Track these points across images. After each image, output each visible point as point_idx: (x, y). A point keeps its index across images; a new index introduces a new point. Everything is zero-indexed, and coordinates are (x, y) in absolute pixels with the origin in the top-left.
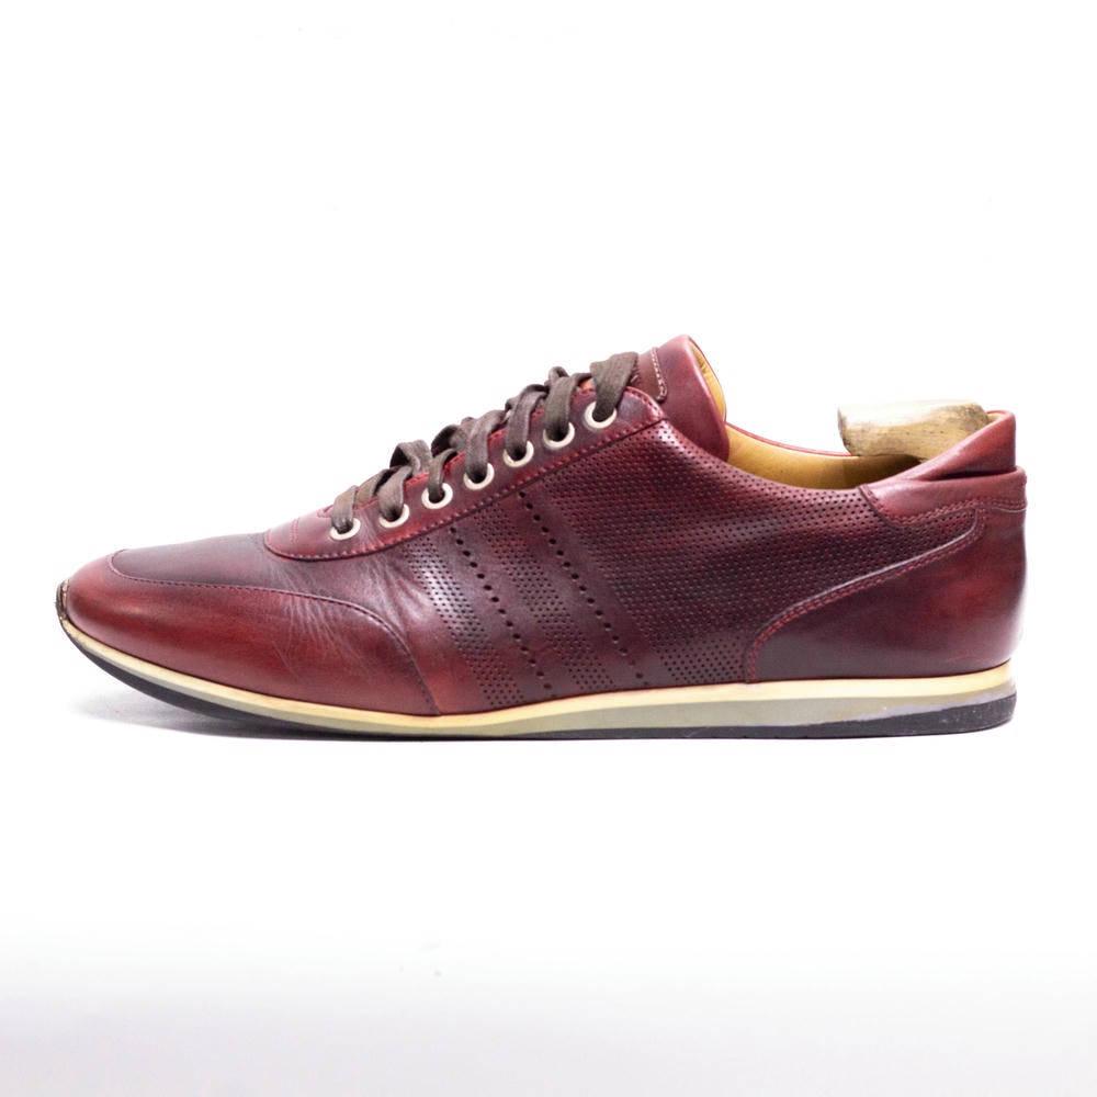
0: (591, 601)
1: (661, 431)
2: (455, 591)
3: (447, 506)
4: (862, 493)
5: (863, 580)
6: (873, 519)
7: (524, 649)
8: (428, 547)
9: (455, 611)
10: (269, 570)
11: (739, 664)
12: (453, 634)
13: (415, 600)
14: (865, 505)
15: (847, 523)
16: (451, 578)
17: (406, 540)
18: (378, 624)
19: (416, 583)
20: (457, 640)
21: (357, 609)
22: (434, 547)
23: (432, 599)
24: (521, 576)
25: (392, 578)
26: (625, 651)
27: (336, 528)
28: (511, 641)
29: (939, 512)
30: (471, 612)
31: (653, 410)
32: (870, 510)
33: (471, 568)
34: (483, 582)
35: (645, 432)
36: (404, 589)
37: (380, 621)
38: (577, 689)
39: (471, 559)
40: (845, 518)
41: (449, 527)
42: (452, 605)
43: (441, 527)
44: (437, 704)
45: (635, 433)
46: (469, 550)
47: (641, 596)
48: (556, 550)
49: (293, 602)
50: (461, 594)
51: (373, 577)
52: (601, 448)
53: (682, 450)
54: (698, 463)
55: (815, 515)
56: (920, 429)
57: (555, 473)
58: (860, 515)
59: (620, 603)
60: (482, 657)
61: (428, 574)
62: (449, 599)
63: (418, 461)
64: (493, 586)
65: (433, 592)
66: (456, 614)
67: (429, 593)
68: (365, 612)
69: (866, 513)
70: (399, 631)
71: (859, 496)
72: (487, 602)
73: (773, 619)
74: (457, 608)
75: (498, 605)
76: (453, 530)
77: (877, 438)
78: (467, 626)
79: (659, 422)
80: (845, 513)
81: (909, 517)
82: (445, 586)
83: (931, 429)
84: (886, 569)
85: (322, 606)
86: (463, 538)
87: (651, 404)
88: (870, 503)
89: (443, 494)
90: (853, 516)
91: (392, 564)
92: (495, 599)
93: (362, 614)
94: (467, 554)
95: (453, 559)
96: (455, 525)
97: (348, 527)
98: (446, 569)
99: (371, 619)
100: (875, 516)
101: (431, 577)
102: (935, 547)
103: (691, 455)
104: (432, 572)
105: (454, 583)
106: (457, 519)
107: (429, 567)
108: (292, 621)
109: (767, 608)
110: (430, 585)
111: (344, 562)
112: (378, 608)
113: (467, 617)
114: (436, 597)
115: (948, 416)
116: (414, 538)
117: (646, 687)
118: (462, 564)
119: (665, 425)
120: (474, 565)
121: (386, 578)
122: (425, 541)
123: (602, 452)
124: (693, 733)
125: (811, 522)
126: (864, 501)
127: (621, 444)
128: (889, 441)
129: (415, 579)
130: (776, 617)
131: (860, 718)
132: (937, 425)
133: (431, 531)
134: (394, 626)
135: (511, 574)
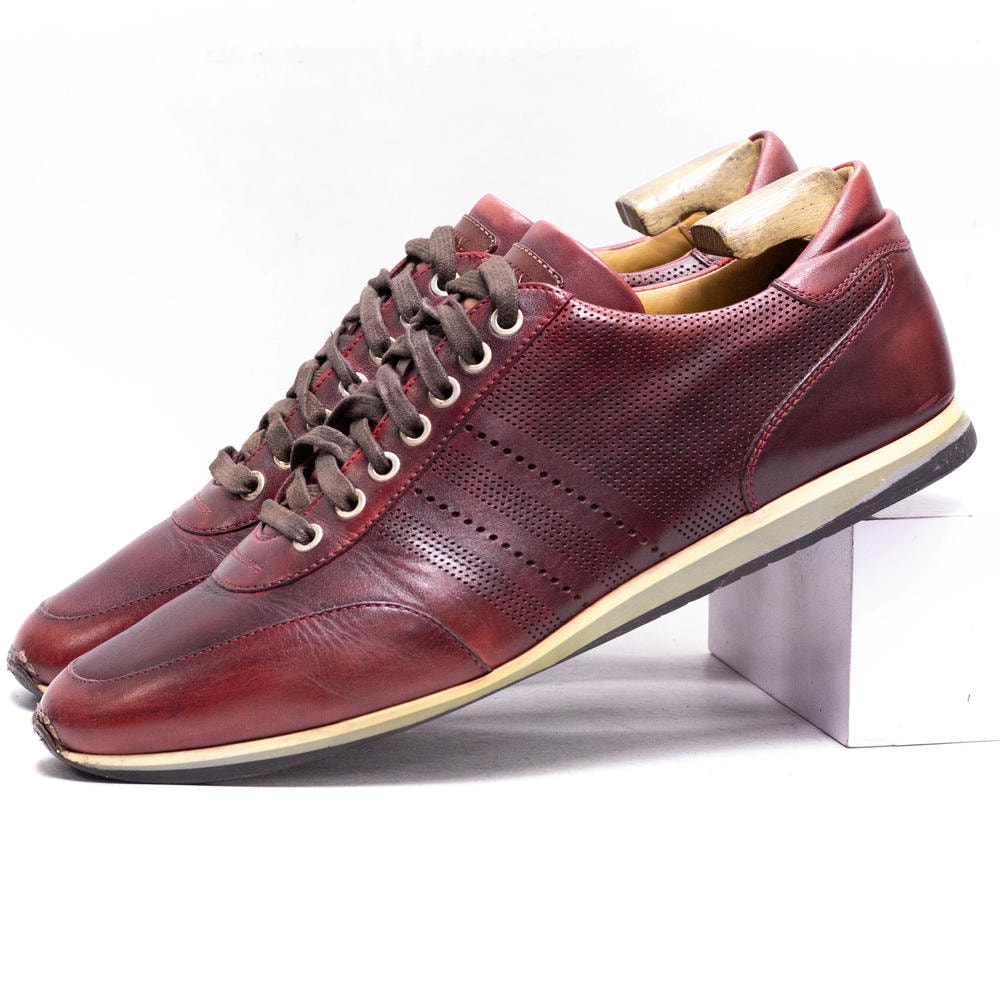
0: (582, 498)
1: (575, 310)
2: (453, 547)
3: (400, 471)
4: (779, 288)
5: (817, 369)
6: (801, 307)
7: (543, 571)
8: (403, 517)
9: (462, 565)
10: (257, 609)
11: (740, 497)
12: (472, 587)
13: (420, 572)
14: (787, 298)
15: (780, 321)
16: (440, 536)
17: (378, 520)
18: (396, 610)
19: (409, 557)
20: (478, 592)
21: (368, 605)
22: (408, 515)
23: (434, 564)
24: (506, 505)
25: (385, 562)
26: (634, 532)
27: (298, 541)
28: (527, 569)
29: (854, 276)
30: (477, 559)
31: (557, 294)
32: (794, 301)
33: (454, 518)
34: (474, 526)
35: (560, 317)
36: (403, 566)
37: (397, 607)
38: (604, 588)
39: (451, 509)
40: (776, 317)
41: (412, 490)
42: (456, 561)
43: (404, 493)
44: (485, 660)
45: (550, 323)
46: (444, 502)
47: (626, 473)
48: (527, 466)
49: (302, 627)
50: (459, 547)
51: (364, 569)
52: (524, 351)
53: (603, 318)
54: (624, 324)
55: (749, 326)
56: (792, 209)
57: (491, 394)
58: (788, 309)
59: (610, 488)
60: (508, 597)
61: (417, 542)
62: (450, 557)
63: (334, 445)
64: (485, 526)
65: (431, 557)
66: (464, 568)
67: (428, 560)
68: (378, 605)
69: (792, 305)
70: (420, 608)
71: (777, 292)
72: (487, 542)
73: (755, 440)
74: (462, 561)
75: (499, 541)
76: (419, 491)
77: (759, 235)
78: (481, 573)
79: (568, 302)
80: (774, 314)
81: (831, 292)
82: (439, 546)
83: (801, 205)
84: (832, 350)
85: (332, 618)
86: (432, 494)
87: (551, 290)
88: (791, 294)
89: (390, 462)
90: (782, 313)
91: (375, 550)
92: (493, 537)
93: (375, 608)
94: (444, 507)
95: (433, 517)
96: (418, 485)
97: (311, 536)
98: (431, 530)
99: (387, 608)
100: (801, 304)
101: (421, 543)
102: (864, 309)
103: (614, 320)
104: (419, 539)
105: (447, 540)
106: (417, 479)
107: (413, 536)
108: (310, 644)
109: (744, 434)
110: (424, 552)
111: (326, 569)
112: (389, 596)
113: (476, 566)
114: (437, 560)
115: (808, 188)
116: (383, 516)
117: (664, 557)
118: (443, 519)
119: (576, 302)
120: (456, 514)
121: (378, 564)
122: (396, 513)
123: (527, 355)
124: (723, 581)
125: (749, 334)
126: (784, 295)
127: (542, 338)
128: (770, 233)
129: (407, 552)
130: (757, 436)
131: (864, 499)
132: (804, 200)
133: (397, 501)
134: (414, 605)
135: (495, 507)
